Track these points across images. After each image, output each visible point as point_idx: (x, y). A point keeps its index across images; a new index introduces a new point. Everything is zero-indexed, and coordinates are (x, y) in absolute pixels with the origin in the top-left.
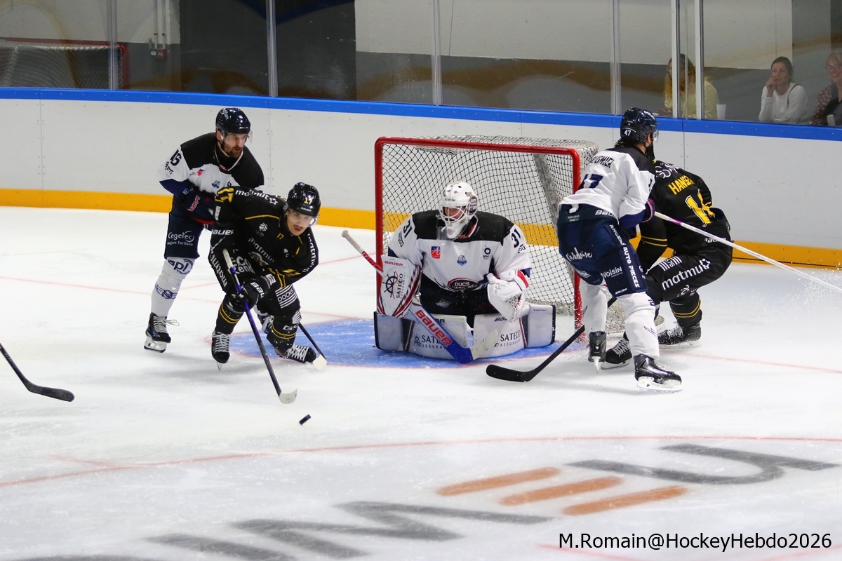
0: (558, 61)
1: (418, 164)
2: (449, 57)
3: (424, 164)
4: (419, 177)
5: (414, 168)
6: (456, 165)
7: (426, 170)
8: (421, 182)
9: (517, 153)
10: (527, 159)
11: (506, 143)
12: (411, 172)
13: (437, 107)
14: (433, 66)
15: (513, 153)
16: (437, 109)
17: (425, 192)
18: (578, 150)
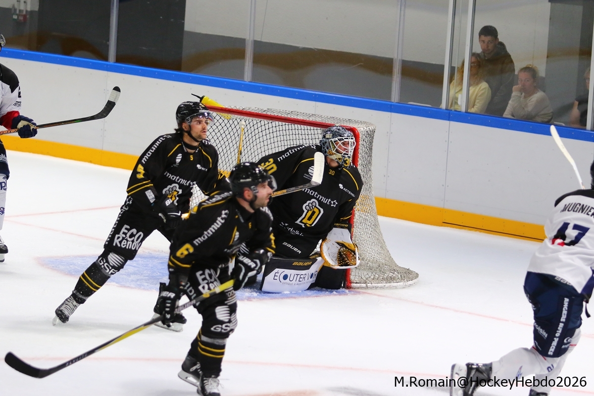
0: (350, 53)
1: (225, 128)
2: (260, 42)
3: (230, 129)
4: (225, 139)
5: (222, 131)
6: (256, 131)
7: (232, 134)
8: (227, 143)
9: (309, 127)
10: (316, 133)
11: (300, 118)
12: (219, 134)
13: (247, 83)
14: (246, 49)
15: (305, 127)
16: (246, 84)
17: (229, 152)
18: (358, 129)
